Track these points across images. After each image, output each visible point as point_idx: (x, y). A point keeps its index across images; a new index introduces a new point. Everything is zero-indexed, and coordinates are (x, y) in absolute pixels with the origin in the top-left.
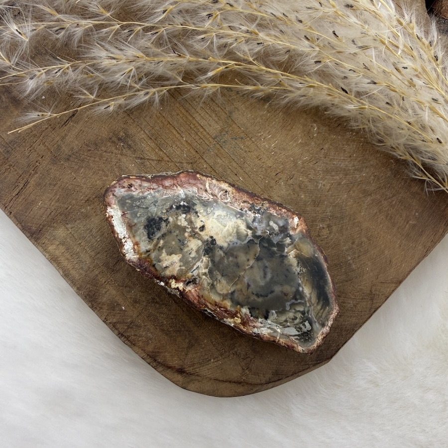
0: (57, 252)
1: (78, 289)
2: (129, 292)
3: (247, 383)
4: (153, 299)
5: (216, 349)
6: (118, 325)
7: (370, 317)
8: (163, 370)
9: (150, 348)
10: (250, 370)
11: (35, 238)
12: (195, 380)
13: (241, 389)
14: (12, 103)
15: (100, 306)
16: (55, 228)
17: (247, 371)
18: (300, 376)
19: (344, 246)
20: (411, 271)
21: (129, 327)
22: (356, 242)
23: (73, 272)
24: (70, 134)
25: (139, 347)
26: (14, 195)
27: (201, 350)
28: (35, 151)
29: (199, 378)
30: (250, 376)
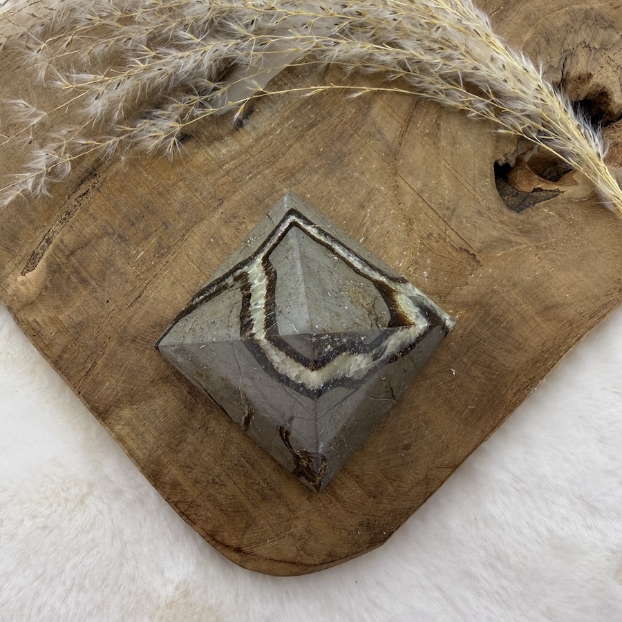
0: (123, 432)
1: (142, 468)
2: (191, 472)
3: (302, 564)
4: (213, 479)
5: (273, 529)
6: (179, 505)
7: (425, 501)
8: (222, 549)
9: (209, 527)
10: (305, 552)
11: (102, 418)
12: (252, 559)
13: (296, 569)
14: (81, 283)
15: (163, 485)
16: (121, 408)
17: (301, 552)
19: (401, 430)
20: (468, 456)
21: (189, 507)
22: (413, 427)
23: (138, 452)
24: (136, 315)
25: (199, 526)
26: (83, 375)
27: (258, 530)
28: (103, 332)
29: (256, 558)
30: (304, 557)
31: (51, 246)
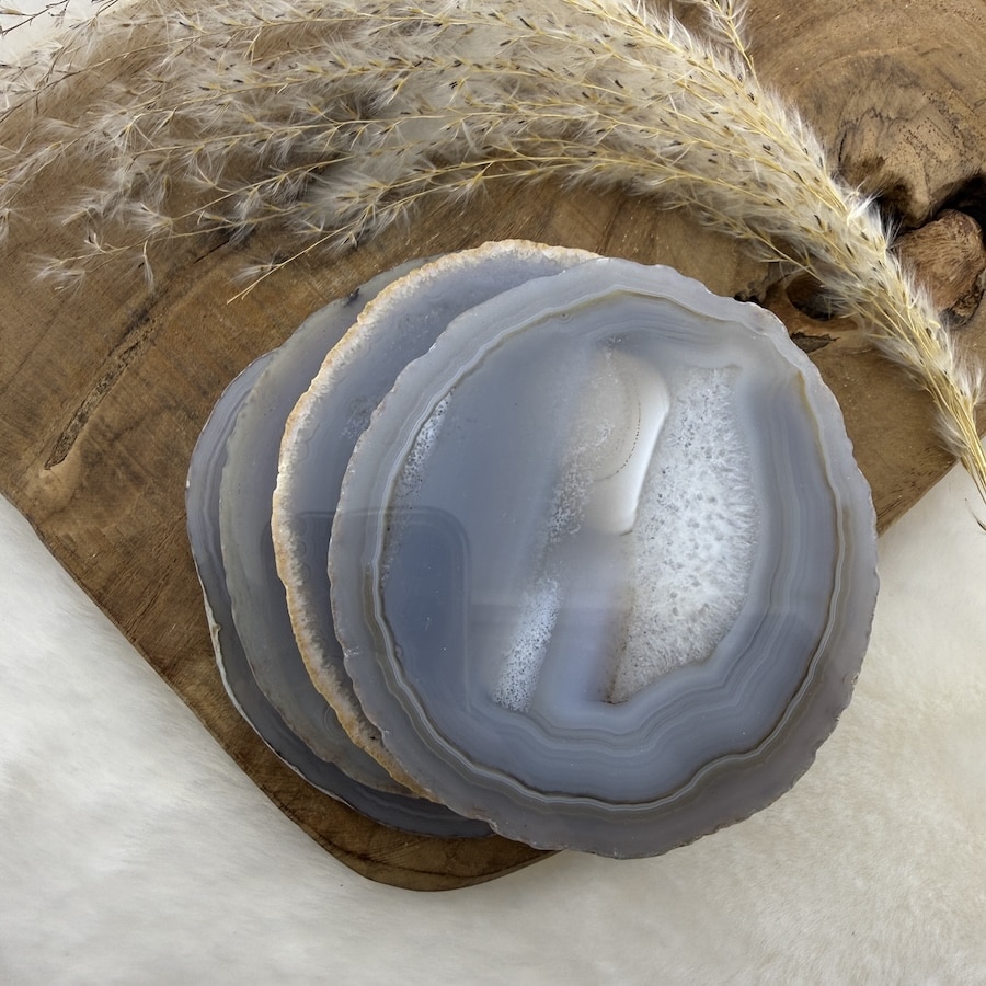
0: (198, 694)
1: (226, 745)
3: (453, 875)
6: (281, 796)
8: (342, 856)
9: (322, 827)
10: (458, 858)
11: (168, 675)
13: (445, 882)
14: (132, 481)
15: (256, 768)
16: (194, 661)
17: (453, 860)
18: (524, 867)
21: (294, 799)
23: (220, 722)
25: (309, 825)
26: (138, 614)
28: (166, 552)
29: (389, 868)
30: (457, 866)
31: (86, 425)
